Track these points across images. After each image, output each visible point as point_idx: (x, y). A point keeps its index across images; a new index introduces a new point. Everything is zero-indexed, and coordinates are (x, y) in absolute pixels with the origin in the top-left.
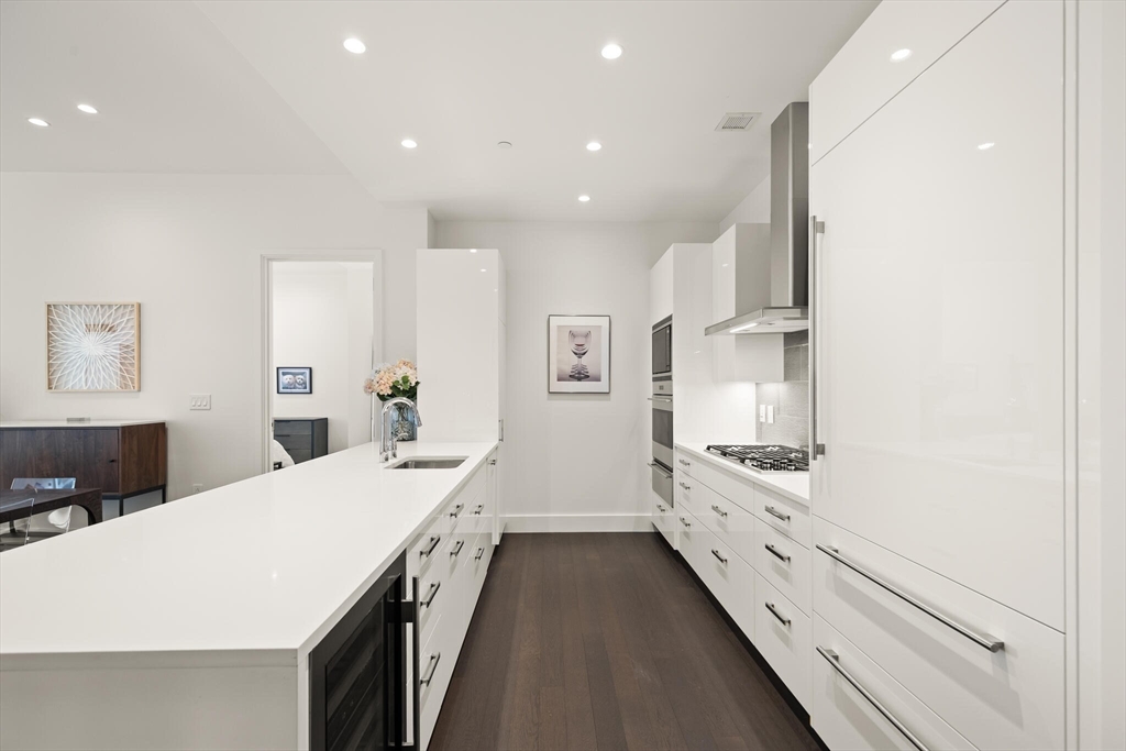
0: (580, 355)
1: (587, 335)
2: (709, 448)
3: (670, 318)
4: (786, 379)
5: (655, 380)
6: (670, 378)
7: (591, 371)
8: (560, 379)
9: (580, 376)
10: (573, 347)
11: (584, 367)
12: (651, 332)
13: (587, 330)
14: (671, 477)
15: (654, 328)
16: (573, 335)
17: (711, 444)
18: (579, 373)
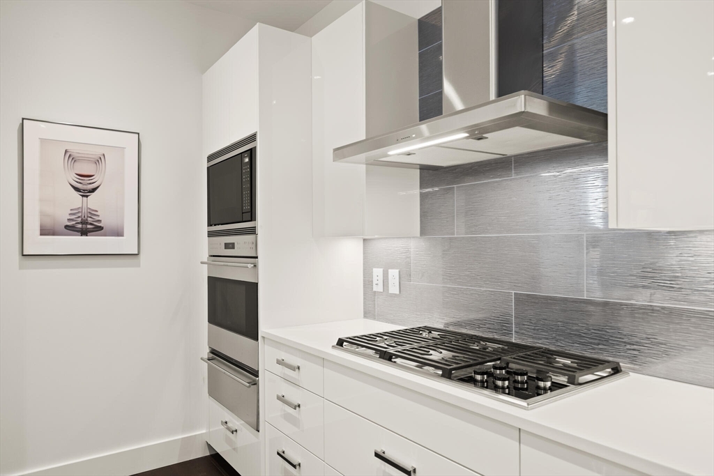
0: (86, 193)
1: (99, 161)
2: (340, 343)
3: (252, 138)
4: (423, 232)
5: (211, 234)
6: (252, 231)
7: (106, 220)
8: (45, 232)
9: (86, 226)
10: (72, 178)
11: (92, 213)
12: (205, 165)
13: (99, 152)
14: (255, 384)
15: (210, 158)
16: (71, 157)
17: (343, 336)
18: (84, 222)
